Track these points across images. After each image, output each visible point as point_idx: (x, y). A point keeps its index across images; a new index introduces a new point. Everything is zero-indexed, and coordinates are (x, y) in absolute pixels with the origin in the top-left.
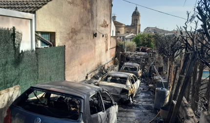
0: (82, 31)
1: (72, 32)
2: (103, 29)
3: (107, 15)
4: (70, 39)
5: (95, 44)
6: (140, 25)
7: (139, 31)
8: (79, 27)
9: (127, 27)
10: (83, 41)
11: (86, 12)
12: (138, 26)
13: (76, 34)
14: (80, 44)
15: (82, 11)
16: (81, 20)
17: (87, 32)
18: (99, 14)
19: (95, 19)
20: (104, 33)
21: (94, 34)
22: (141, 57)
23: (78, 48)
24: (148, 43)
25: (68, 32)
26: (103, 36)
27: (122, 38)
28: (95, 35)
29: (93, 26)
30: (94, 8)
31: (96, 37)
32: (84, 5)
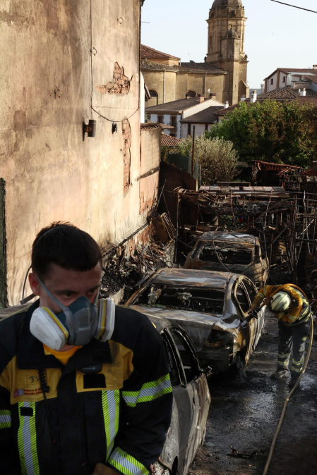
0: (46, 119)
1: (16, 127)
2: (111, 99)
3: (125, 41)
4: (11, 153)
5: (87, 163)
6: (244, 61)
7: (243, 88)
8: (38, 102)
9: (187, 68)
10: (51, 157)
11: (57, 45)
12: (236, 65)
13: (29, 134)
14: (42, 169)
15: (45, 40)
16: (43, 74)
17: (61, 119)
18: (98, 45)
19: (85, 66)
20: (117, 117)
21: (84, 127)
22: (263, 208)
23: (35, 185)
24: (286, 145)
25: (5, 129)
26: (114, 128)
27: (167, 119)
28: (89, 129)
29: (81, 96)
30: (84, 22)
31: (91, 134)
32: (48, 15)
